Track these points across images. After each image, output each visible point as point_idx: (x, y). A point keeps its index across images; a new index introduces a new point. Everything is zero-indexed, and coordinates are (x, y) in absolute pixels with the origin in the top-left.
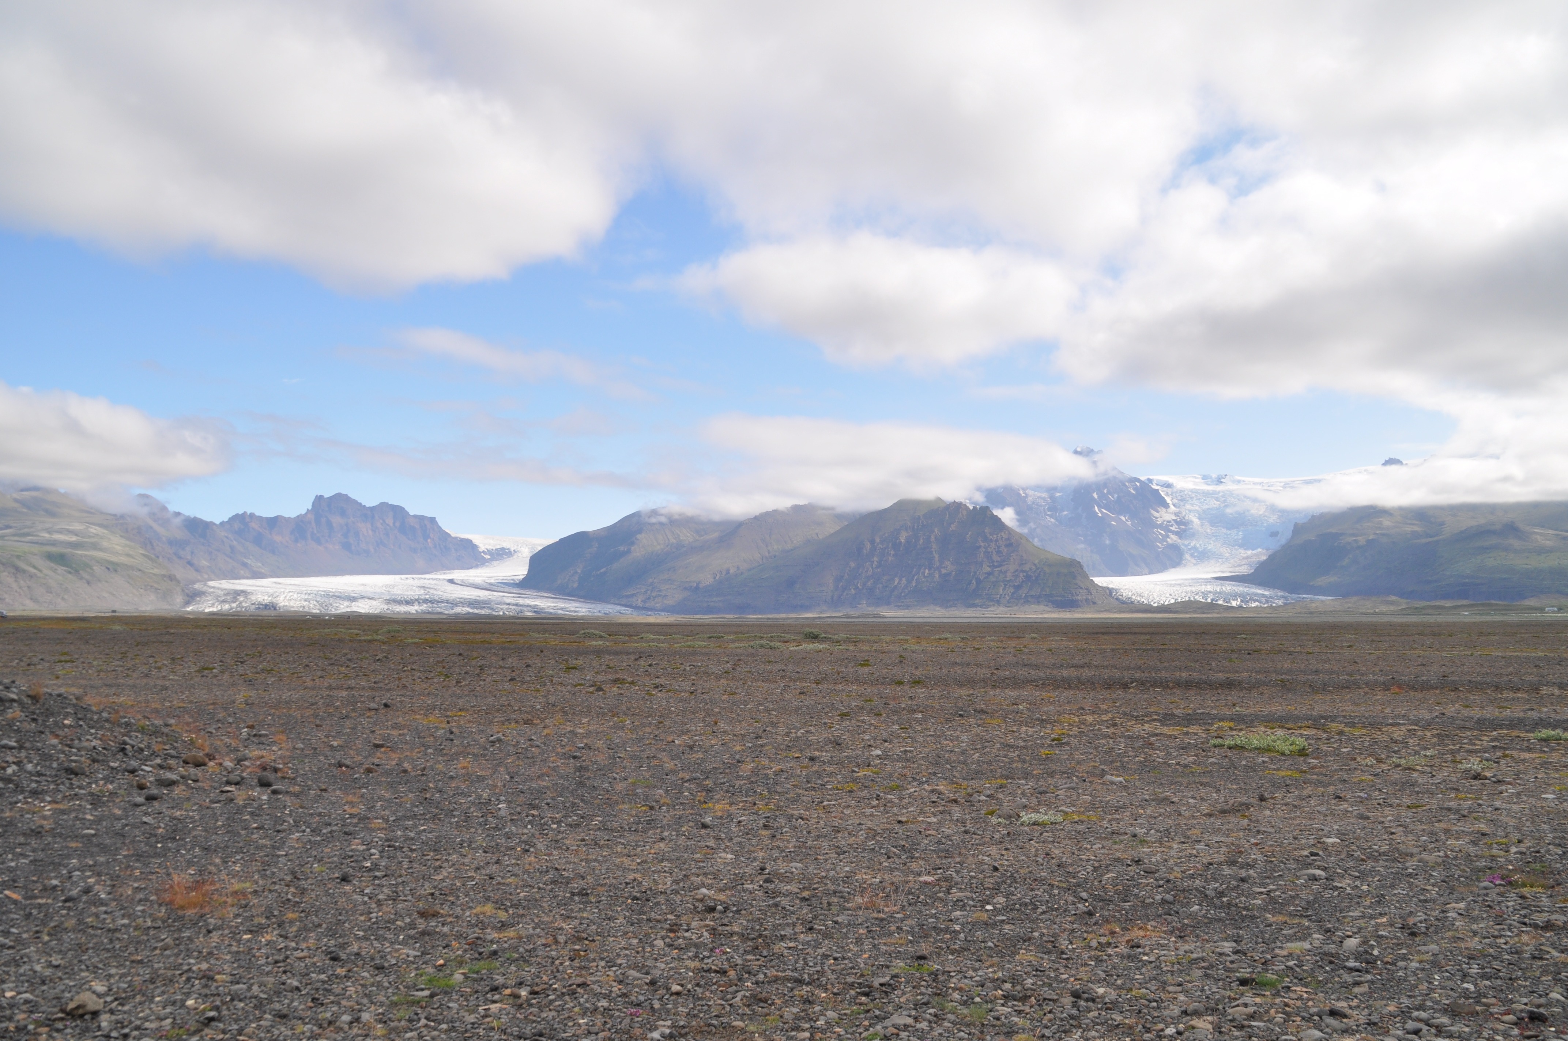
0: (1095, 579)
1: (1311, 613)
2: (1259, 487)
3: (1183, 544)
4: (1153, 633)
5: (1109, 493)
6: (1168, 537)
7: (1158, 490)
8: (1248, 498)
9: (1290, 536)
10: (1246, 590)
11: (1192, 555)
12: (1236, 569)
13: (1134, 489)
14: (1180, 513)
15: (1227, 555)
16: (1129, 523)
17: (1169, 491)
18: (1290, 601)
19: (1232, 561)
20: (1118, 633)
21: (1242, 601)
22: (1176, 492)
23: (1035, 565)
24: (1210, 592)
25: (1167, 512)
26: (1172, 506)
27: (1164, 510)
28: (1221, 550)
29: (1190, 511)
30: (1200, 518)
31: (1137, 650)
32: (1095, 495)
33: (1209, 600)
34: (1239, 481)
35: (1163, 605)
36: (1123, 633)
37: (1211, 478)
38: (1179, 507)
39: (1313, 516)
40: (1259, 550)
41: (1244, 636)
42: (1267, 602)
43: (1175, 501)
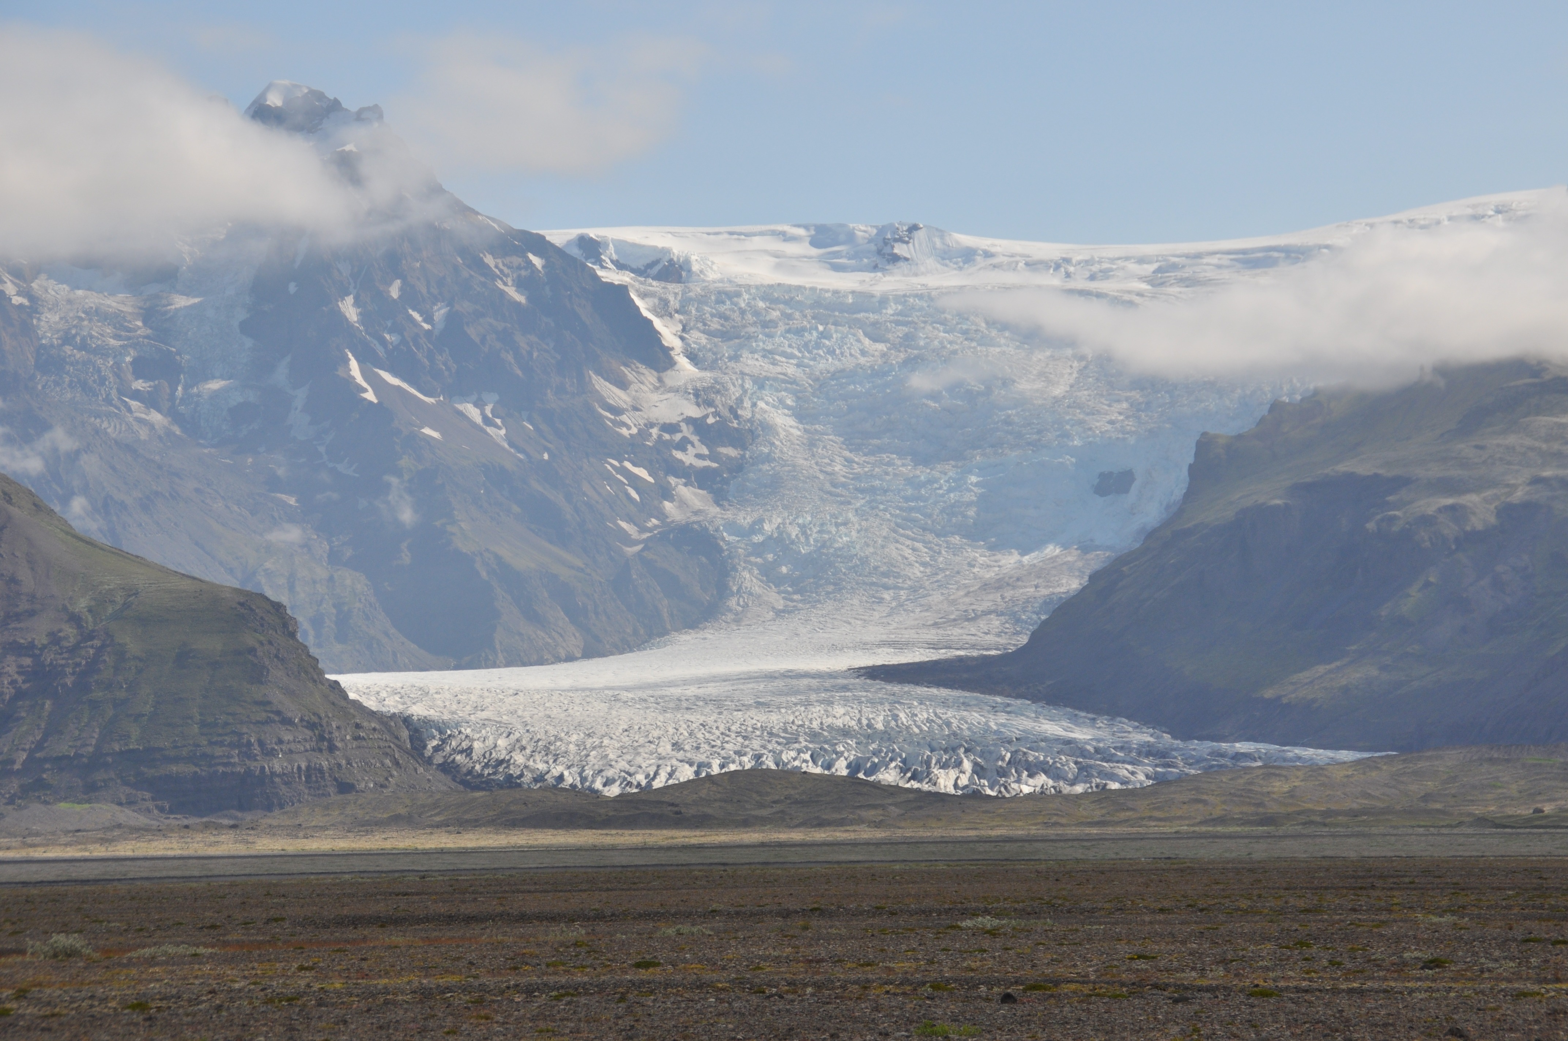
0: (346, 680)
1: (1269, 820)
2: (1055, 280)
3: (732, 527)
4: (599, 917)
5: (410, 297)
6: (667, 493)
7: (622, 290)
8: (1004, 327)
9: (1179, 493)
10: (995, 722)
11: (769, 575)
12: (955, 633)
13: (520, 285)
14: (718, 388)
15: (917, 571)
16: (498, 433)
17: (672, 291)
18: (1181, 768)
19: (936, 597)
20: (450, 919)
21: (979, 770)
22: (702, 300)
23: (75, 619)
24: (846, 732)
25: (661, 386)
26: (683, 362)
27: (650, 377)
28: (892, 550)
29: (760, 382)
30: (800, 415)
31: (529, 991)
32: (350, 310)
33: (841, 769)
34: (968, 256)
35: (647, 789)
36: (469, 919)
37: (851, 237)
38: (712, 367)
39: (1276, 407)
40: (1052, 550)
41: (988, 922)
42: (1084, 773)
43: (697, 338)
